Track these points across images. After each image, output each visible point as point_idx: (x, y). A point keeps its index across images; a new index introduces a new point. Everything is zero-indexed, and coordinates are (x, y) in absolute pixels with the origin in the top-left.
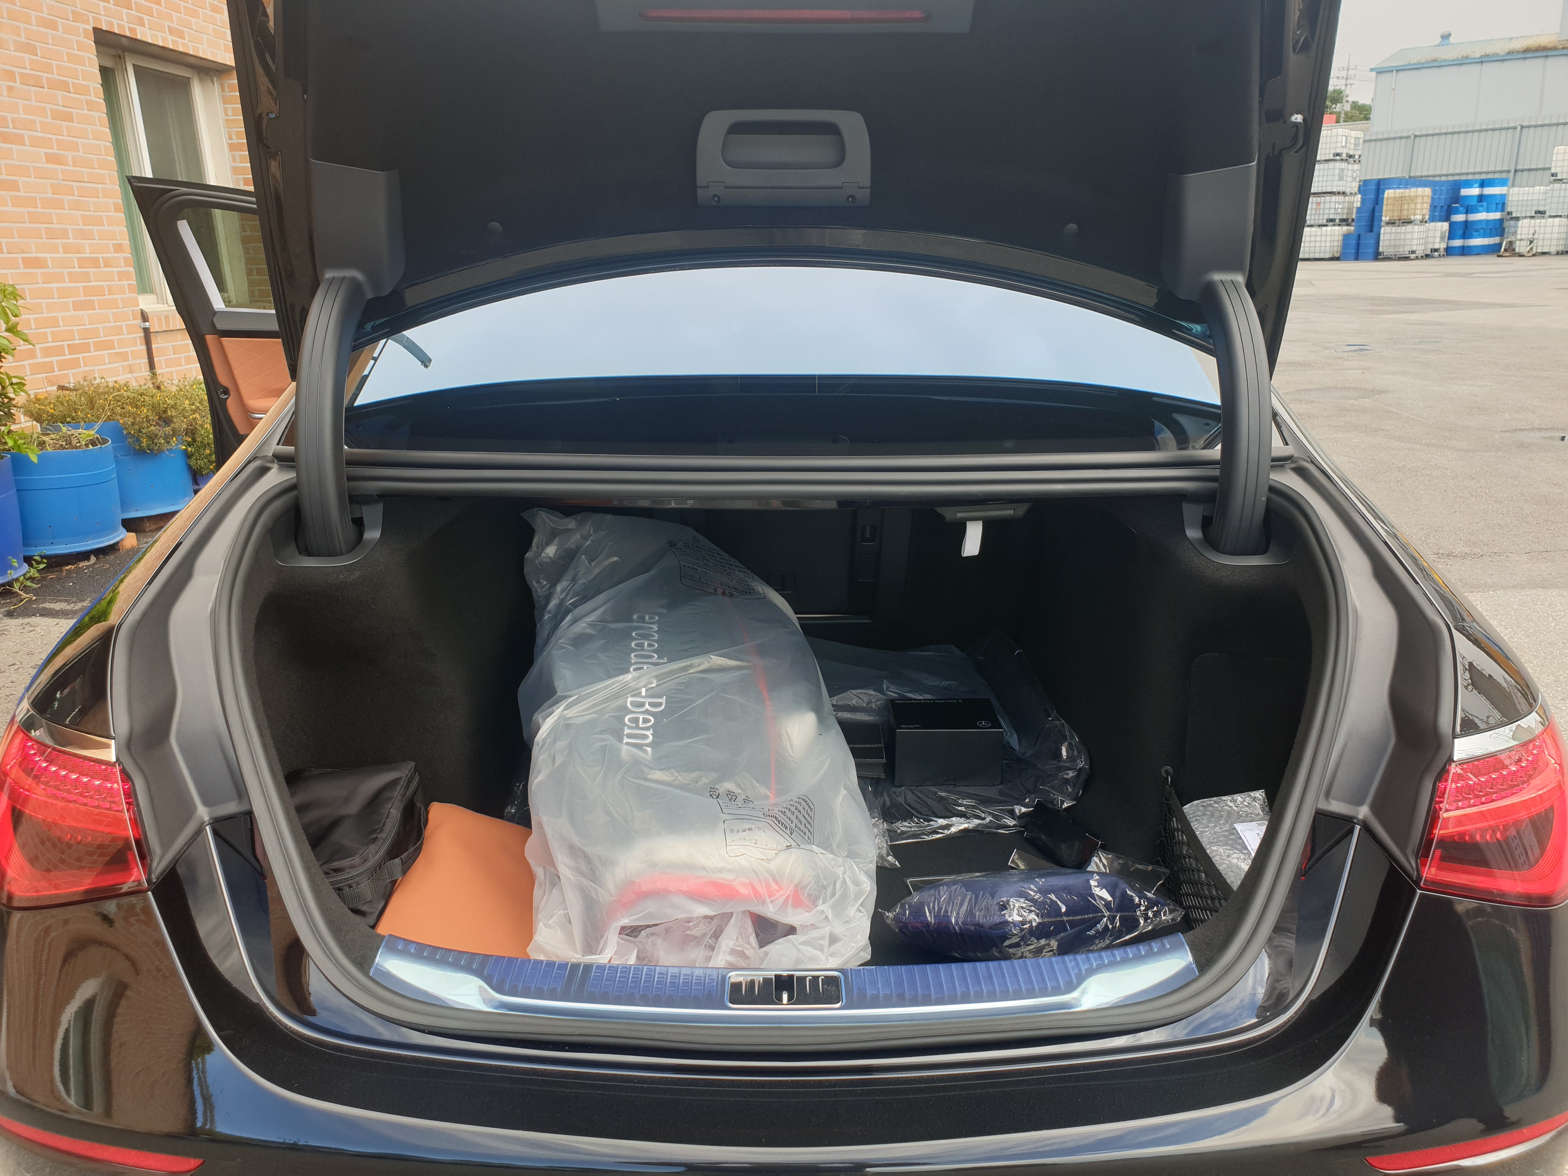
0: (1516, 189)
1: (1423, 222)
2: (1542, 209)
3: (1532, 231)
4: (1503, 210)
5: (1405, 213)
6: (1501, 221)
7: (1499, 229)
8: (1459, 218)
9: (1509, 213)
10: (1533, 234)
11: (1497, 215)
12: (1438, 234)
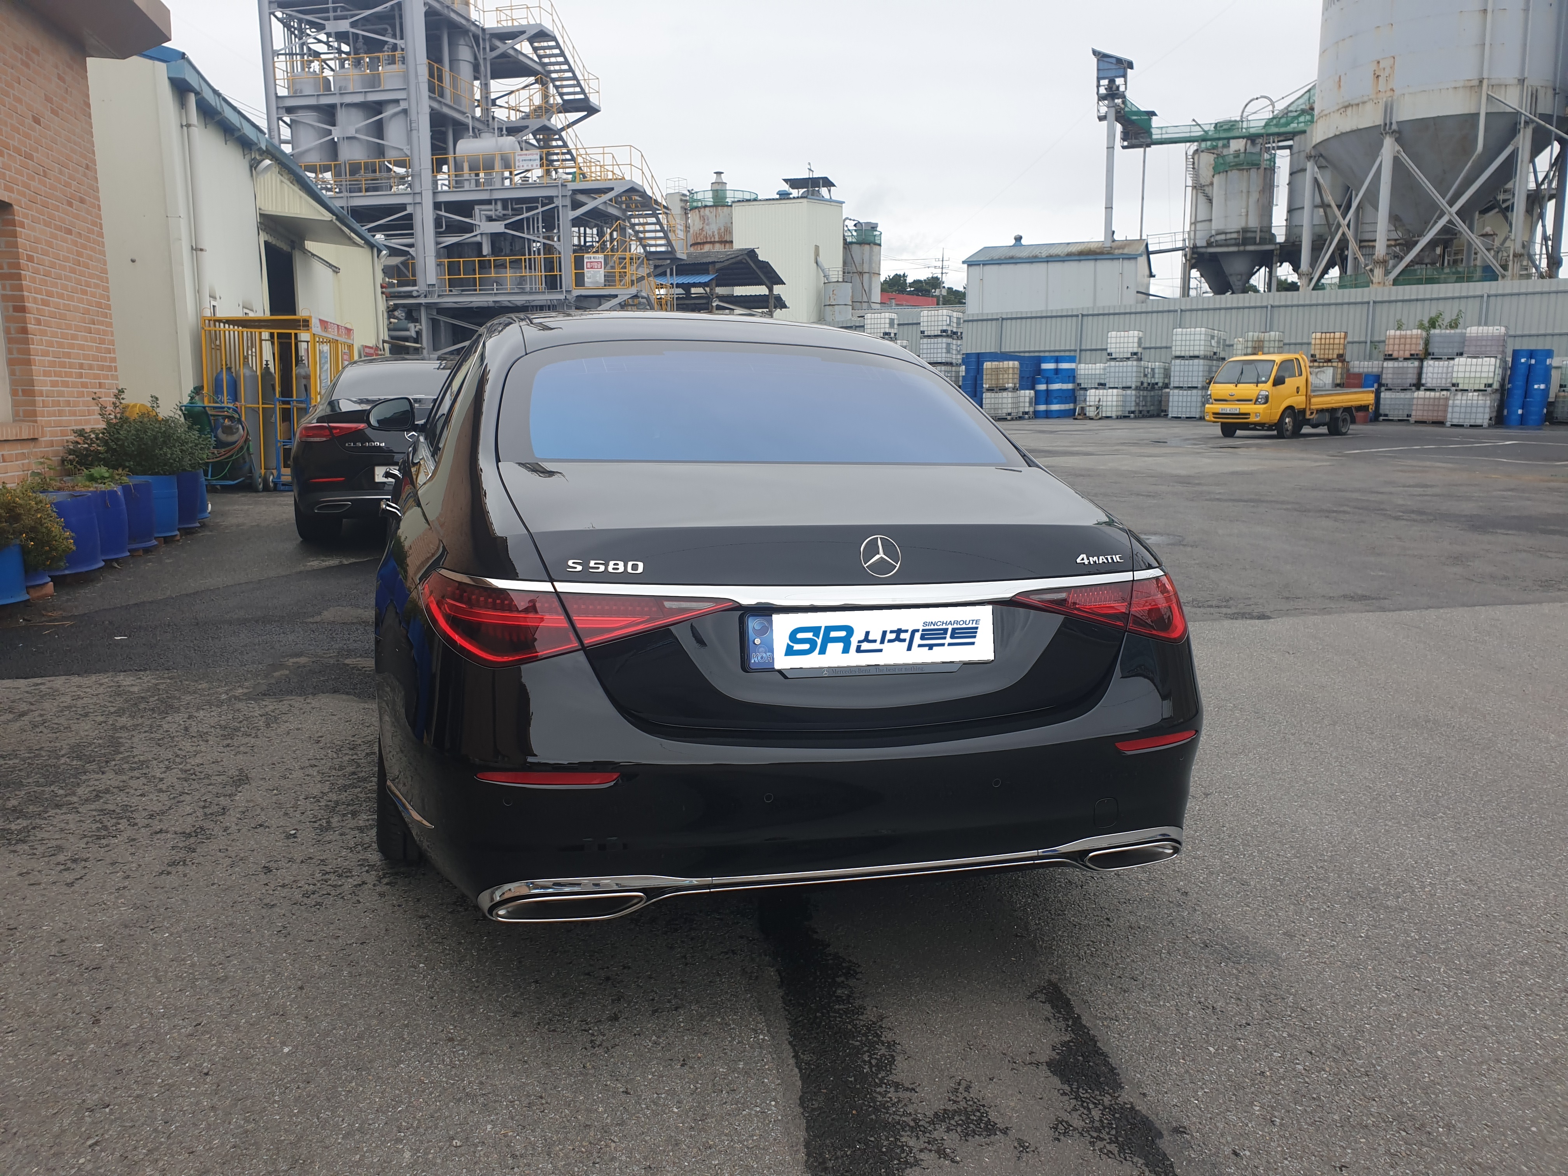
0: (1082, 366)
1: (1015, 389)
2: (1102, 381)
3: (1097, 399)
4: (1074, 382)
5: (1001, 381)
6: (1073, 390)
7: (1071, 397)
8: (1042, 387)
9: (1079, 384)
10: (1099, 401)
11: (1070, 386)
12: (1027, 400)
